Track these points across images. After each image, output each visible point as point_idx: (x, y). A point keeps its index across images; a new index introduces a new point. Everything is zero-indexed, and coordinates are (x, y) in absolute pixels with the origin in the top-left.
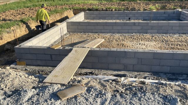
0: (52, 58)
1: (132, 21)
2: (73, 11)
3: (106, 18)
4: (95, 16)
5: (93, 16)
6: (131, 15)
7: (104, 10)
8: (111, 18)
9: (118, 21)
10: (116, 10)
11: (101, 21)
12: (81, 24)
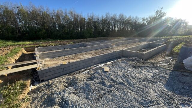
0: (64, 70)
1: (67, 49)
2: (24, 49)
3: (53, 50)
4: (45, 49)
5: (44, 49)
6: (65, 47)
7: (48, 46)
8: (55, 49)
9: (60, 50)
10: (55, 45)
11: (50, 52)
12: (49, 54)
